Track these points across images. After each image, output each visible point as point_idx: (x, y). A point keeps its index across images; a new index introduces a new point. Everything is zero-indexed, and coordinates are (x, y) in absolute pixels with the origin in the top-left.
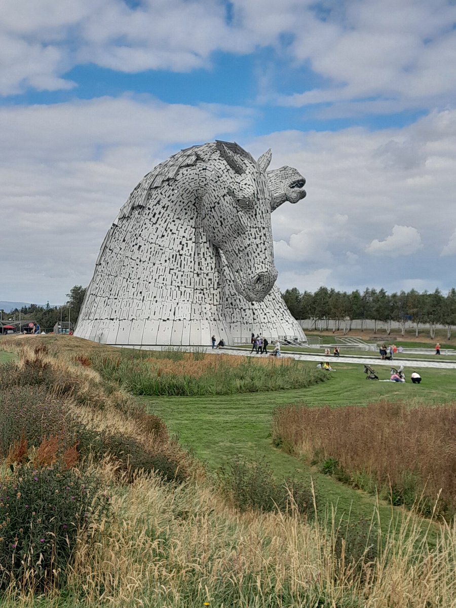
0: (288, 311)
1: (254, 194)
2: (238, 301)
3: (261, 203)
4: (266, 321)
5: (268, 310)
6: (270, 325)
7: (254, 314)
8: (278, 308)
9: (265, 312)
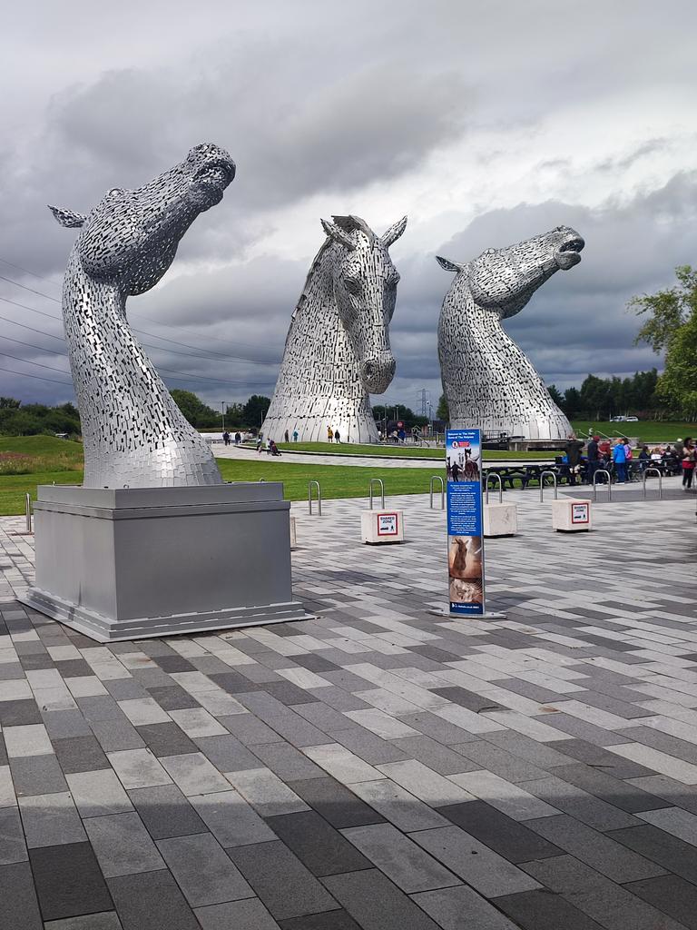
0: (551, 400)
1: (360, 272)
2: (490, 391)
3: (369, 281)
4: (518, 413)
5: (522, 400)
6: (522, 418)
7: (506, 406)
8: (536, 397)
9: (518, 403)
